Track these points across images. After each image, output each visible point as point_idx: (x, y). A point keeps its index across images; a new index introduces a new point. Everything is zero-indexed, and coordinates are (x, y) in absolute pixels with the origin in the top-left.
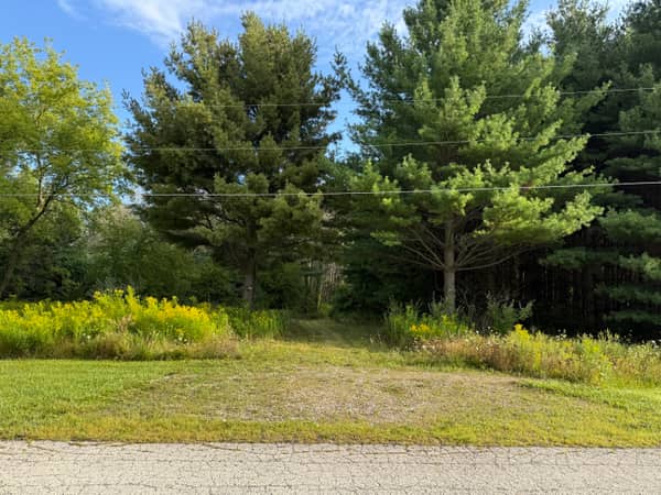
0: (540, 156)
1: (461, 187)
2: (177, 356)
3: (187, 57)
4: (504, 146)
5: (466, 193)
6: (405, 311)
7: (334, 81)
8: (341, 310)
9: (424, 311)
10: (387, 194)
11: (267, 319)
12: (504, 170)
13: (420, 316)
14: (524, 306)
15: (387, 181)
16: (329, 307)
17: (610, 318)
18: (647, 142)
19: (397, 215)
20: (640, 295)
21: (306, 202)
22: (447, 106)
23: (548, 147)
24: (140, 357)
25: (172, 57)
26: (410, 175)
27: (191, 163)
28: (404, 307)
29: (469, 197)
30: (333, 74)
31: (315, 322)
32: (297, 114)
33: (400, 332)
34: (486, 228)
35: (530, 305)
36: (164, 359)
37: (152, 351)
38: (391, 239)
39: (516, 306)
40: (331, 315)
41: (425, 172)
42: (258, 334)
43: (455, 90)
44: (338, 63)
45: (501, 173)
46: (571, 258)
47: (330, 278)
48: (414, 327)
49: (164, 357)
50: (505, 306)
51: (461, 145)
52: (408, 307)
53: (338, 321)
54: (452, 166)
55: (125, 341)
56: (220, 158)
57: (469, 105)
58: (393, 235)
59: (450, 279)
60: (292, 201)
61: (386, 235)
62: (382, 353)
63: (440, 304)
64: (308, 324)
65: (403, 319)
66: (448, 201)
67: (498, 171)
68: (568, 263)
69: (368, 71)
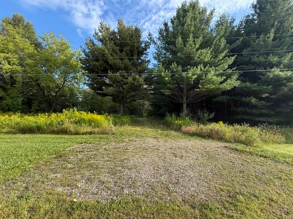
0: (218, 64)
1: (193, 73)
2: (91, 133)
3: (100, 34)
4: (206, 60)
5: (194, 75)
7: (148, 42)
8: (150, 115)
9: (178, 116)
10: (166, 76)
11: (126, 119)
12: (207, 68)
14: (211, 114)
15: (167, 71)
16: (146, 114)
17: (237, 117)
18: (252, 60)
19: (170, 84)
21: (139, 79)
22: (187, 46)
23: (221, 60)
24: (77, 133)
25: (95, 34)
26: (175, 70)
27: (101, 68)
28: (171, 115)
29: (196, 76)
30: (148, 40)
31: (142, 118)
32: (136, 52)
33: (170, 123)
34: (200, 88)
35: (213, 113)
36: (86, 134)
37: (82, 131)
38: (167, 92)
39: (209, 114)
40: (147, 116)
41: (180, 68)
42: (122, 124)
43: (191, 39)
44: (149, 36)
45: (206, 69)
46: (224, 98)
47: (146, 107)
48: (176, 121)
49: (86, 133)
50: (205, 114)
51: (192, 60)
52: (173, 115)
53: (149, 118)
54: (189, 67)
55: (72, 127)
56: (111, 66)
57: (195, 45)
58: (168, 91)
59: (185, 106)
60: (134, 79)
61: (166, 91)
62: (166, 131)
63: (183, 113)
64: (140, 119)
65: (171, 118)
66: (188, 78)
67: (205, 68)
68: (224, 100)
69: (159, 39)
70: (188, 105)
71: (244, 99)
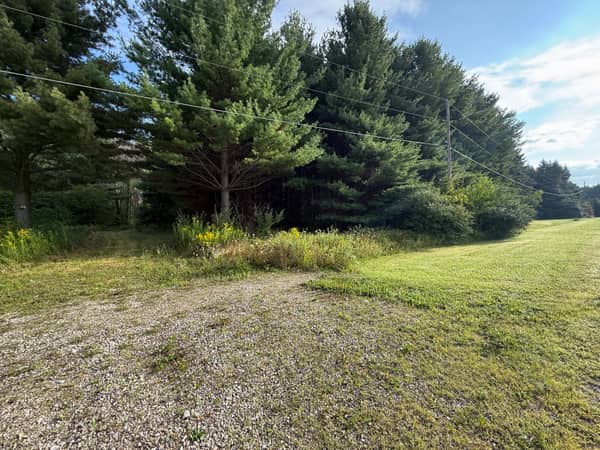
0: (288, 108)
4: (265, 94)
5: (240, 123)
6: (192, 221)
9: (208, 220)
10: (168, 112)
12: (267, 111)
13: (204, 225)
14: (278, 213)
17: (319, 218)
18: (340, 115)
19: (181, 138)
20: (336, 205)
22: (222, 46)
23: (293, 102)
26: (191, 100)
28: (191, 218)
29: (243, 125)
33: (187, 240)
34: (254, 157)
35: (282, 213)
38: (176, 160)
39: (274, 214)
40: (136, 226)
41: (205, 99)
45: (265, 114)
46: (300, 183)
48: (200, 236)
50: (267, 214)
51: (235, 86)
52: (194, 218)
53: (141, 231)
54: (228, 101)
57: (240, 49)
58: (177, 156)
59: (226, 196)
61: (171, 155)
63: (221, 214)
65: (190, 229)
66: (226, 128)
67: (262, 111)
68: (299, 187)
70: (232, 195)
71: (329, 185)
